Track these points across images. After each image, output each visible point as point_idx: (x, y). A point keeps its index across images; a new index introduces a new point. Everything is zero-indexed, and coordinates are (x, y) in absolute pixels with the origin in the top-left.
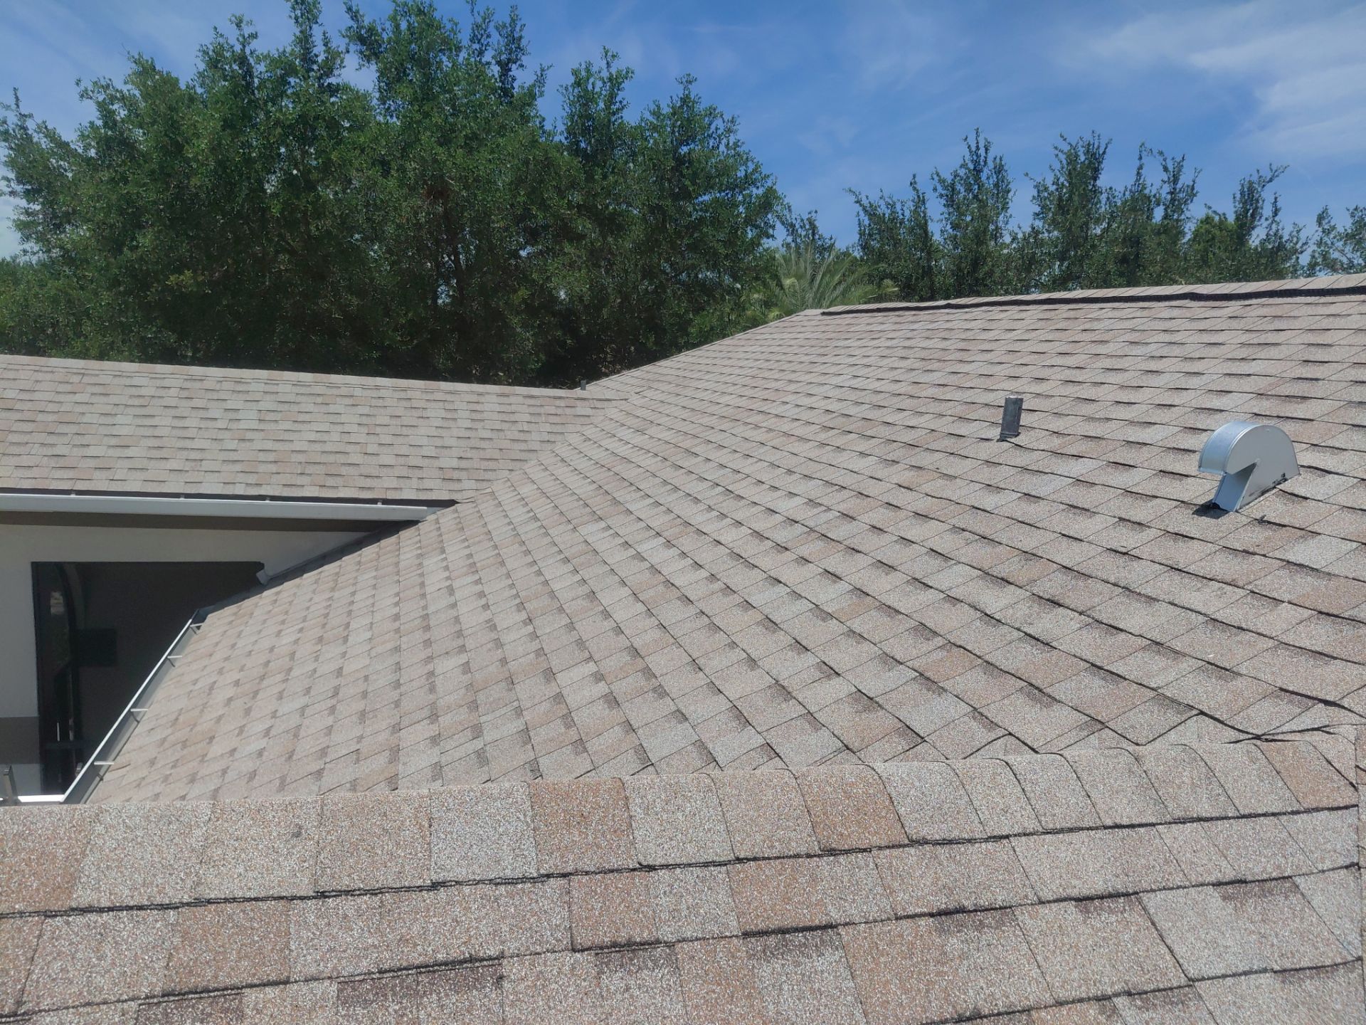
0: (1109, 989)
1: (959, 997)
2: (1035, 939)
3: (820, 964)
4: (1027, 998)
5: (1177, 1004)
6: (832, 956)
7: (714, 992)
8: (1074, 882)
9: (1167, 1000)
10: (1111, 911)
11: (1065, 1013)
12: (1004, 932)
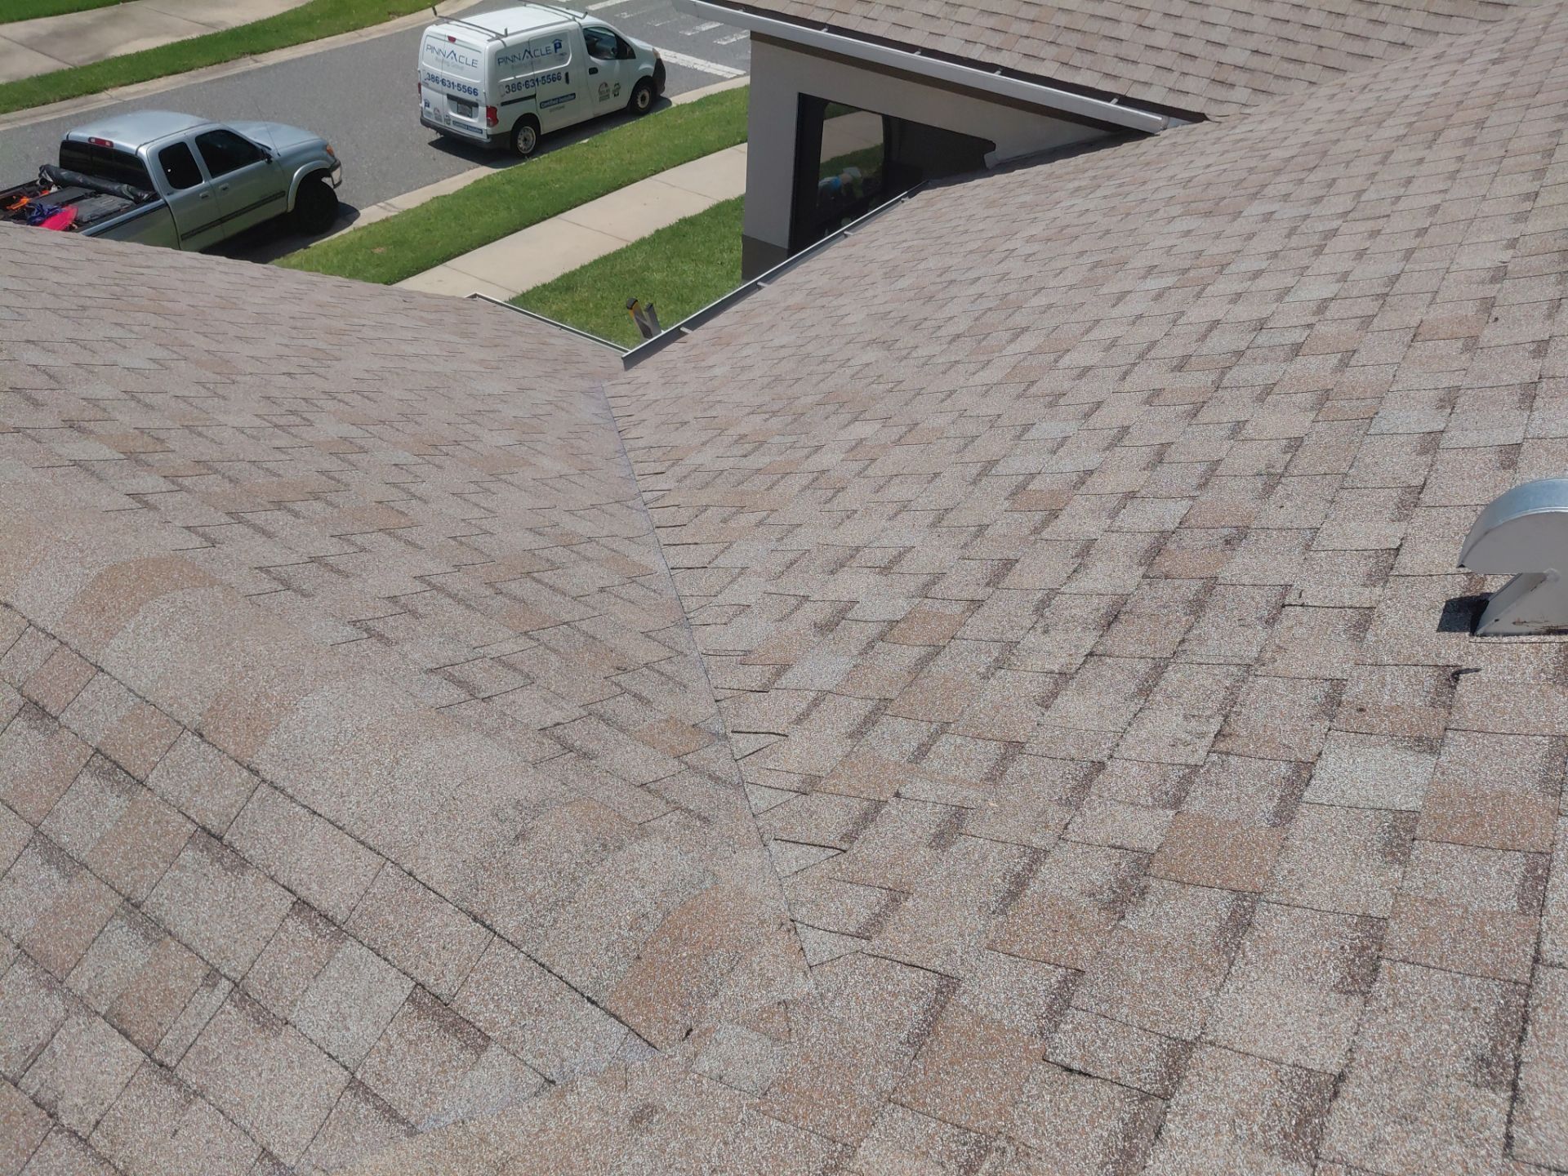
0: (226, 970)
1: (143, 887)
2: (234, 898)
3: (113, 801)
4: (176, 926)
5: (258, 1023)
6: (123, 802)
7: (47, 770)
8: (315, 887)
9: (256, 1015)
10: (313, 930)
11: (185, 956)
12: (226, 875)
